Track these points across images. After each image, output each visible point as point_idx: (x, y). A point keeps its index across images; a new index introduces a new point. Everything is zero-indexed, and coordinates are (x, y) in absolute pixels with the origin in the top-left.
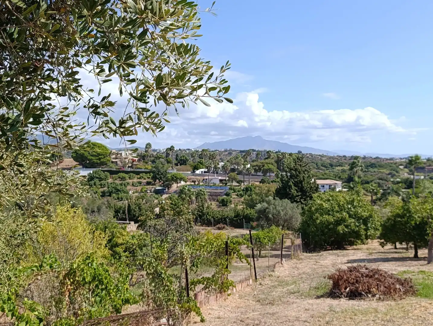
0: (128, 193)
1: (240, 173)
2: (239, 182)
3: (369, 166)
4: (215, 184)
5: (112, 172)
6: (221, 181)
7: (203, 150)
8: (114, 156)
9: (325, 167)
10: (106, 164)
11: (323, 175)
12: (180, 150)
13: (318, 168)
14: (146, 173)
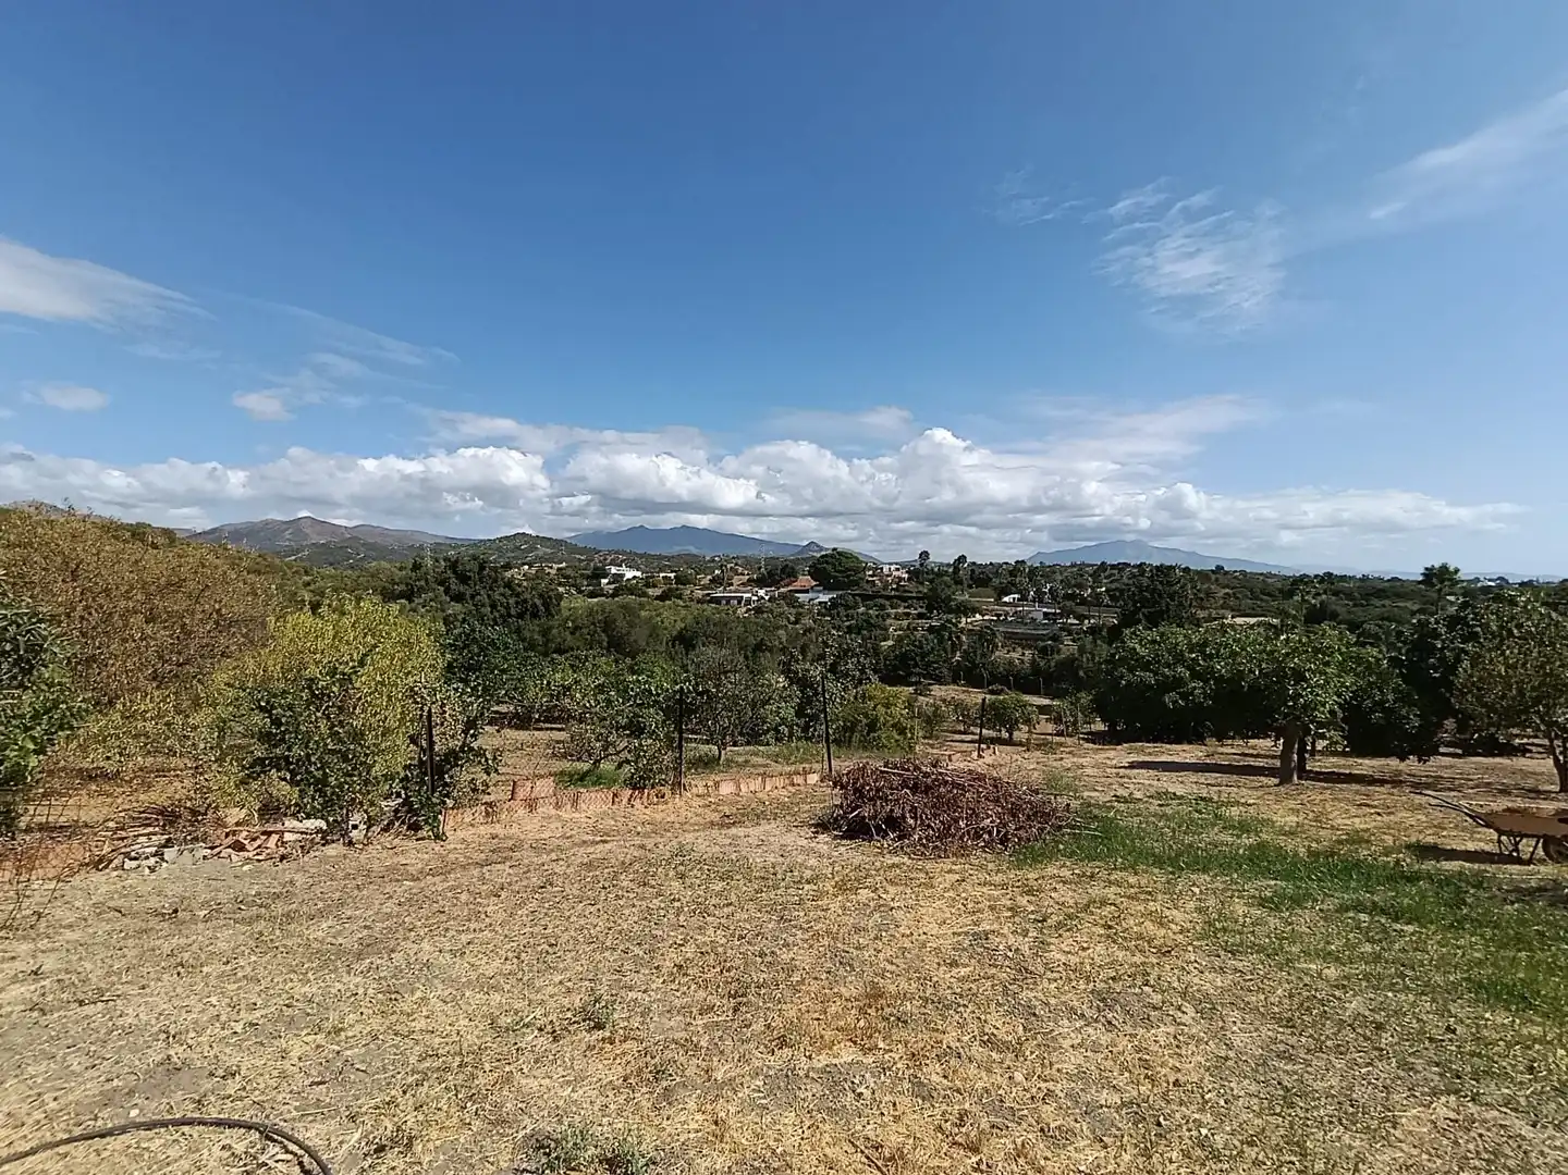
0: (886, 630)
1: (1084, 602)
2: (1081, 618)
3: (1372, 595)
4: (1033, 620)
5: (865, 598)
6: (1045, 614)
7: (1017, 562)
8: (871, 572)
9: (1269, 595)
10: (857, 584)
11: (1253, 609)
12: (991, 564)
13: (1257, 598)
14: (918, 599)
